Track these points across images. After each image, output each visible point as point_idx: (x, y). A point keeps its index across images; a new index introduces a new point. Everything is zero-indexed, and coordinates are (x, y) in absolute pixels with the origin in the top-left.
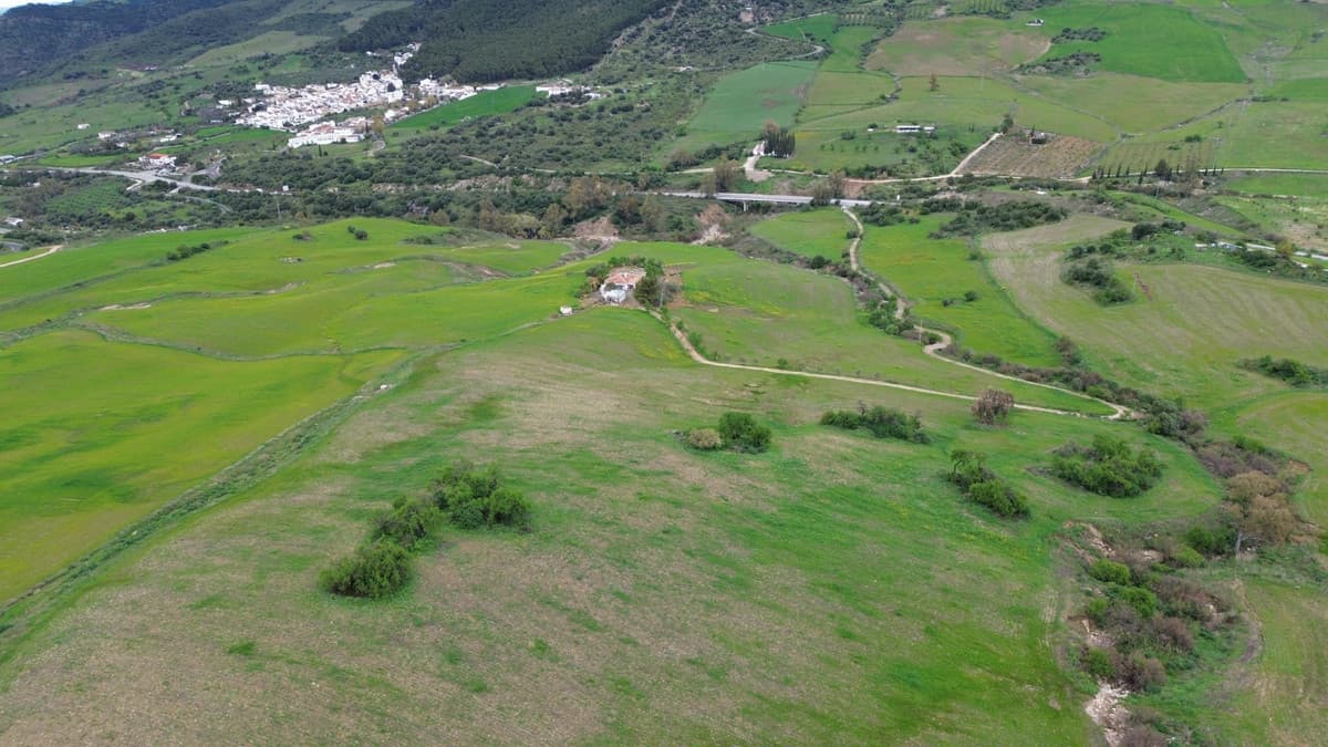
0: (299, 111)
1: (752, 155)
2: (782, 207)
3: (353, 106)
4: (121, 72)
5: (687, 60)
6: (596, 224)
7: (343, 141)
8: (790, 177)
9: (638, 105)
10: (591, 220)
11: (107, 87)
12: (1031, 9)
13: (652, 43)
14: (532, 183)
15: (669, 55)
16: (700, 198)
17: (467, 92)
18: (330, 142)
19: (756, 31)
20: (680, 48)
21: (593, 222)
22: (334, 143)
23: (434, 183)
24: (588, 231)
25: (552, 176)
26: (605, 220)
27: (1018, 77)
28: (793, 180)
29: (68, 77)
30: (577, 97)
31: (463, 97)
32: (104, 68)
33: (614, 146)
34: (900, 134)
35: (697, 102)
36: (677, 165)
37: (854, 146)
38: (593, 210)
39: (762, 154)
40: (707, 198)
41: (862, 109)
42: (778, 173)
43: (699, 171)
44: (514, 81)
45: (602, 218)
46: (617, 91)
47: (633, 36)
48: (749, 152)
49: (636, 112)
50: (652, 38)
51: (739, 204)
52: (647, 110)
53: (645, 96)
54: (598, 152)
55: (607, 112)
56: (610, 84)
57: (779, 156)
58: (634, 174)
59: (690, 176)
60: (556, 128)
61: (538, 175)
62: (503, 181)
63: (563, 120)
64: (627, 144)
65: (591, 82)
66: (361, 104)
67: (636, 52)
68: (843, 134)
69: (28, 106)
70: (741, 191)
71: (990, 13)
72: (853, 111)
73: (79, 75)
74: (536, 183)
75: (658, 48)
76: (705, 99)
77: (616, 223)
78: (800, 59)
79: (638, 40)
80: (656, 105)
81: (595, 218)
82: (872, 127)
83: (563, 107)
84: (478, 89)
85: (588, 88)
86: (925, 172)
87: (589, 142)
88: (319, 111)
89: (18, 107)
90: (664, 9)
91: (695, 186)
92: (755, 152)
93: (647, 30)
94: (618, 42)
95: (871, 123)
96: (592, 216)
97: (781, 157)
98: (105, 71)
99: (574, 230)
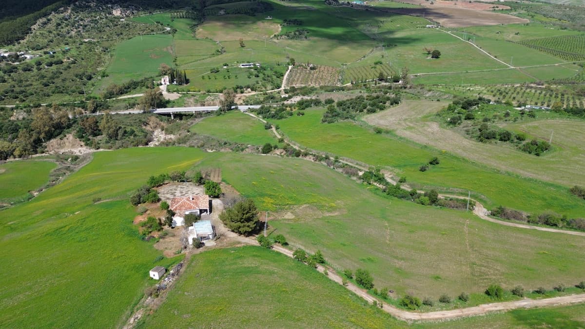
1: (162, 84)
5: (87, 36)
6: (64, 140)
8: (193, 96)
9: (65, 60)
10: (58, 138)
12: (262, 12)
13: (59, 27)
15: (73, 33)
16: (139, 114)
19: (125, 20)
20: (80, 29)
21: (61, 139)
24: (58, 146)
25: (12, 109)
26: (70, 137)
27: (275, 40)
28: (195, 98)
30: (15, 58)
33: (58, 85)
34: (244, 68)
35: (106, 57)
36: (110, 95)
37: (222, 76)
38: (57, 130)
39: (168, 83)
40: (145, 113)
41: (210, 57)
42: (184, 94)
43: (129, 96)
45: (68, 135)
46: (45, 53)
47: (45, 24)
48: (159, 82)
49: (65, 65)
50: (59, 25)
52: (74, 63)
53: (69, 55)
54: (47, 90)
55: (44, 66)
56: (37, 50)
57: (181, 84)
58: (82, 102)
59: (125, 100)
60: (6, 77)
63: (10, 72)
64: (67, 83)
65: (23, 49)
67: (50, 32)
68: (211, 70)
70: (165, 107)
71: (246, 13)
72: (206, 59)
75: (64, 30)
77: (81, 137)
78: (160, 34)
79: (49, 26)
80: (79, 60)
81: (62, 136)
82: (225, 66)
83: (6, 64)
85: (22, 53)
86: (271, 87)
87: (37, 85)
90: (62, 9)
91: (132, 106)
92: (163, 82)
93: (54, 20)
94: (35, 27)
95: (224, 63)
96: (59, 134)
99: (45, 147)
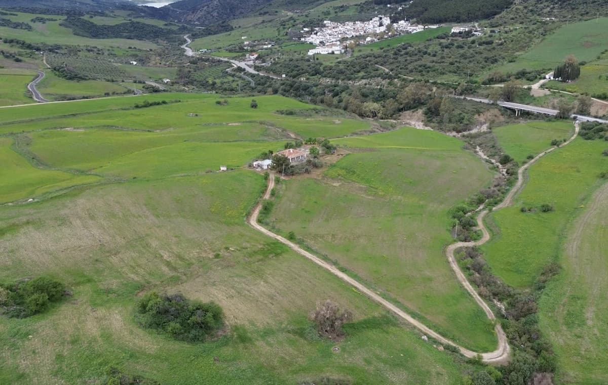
0: (330, 35)
1: (545, 78)
2: (538, 116)
3: (358, 34)
4: (284, 12)
5: (555, 13)
6: (415, 113)
7: (333, 53)
9: (497, 41)
10: (412, 110)
11: (274, 19)
14: (399, 85)
15: (547, 10)
17: (420, 28)
18: (327, 53)
21: (413, 112)
22: (329, 53)
23: (349, 80)
24: (408, 117)
26: (420, 112)
29: (260, 14)
30: (468, 34)
31: (415, 31)
32: (276, 10)
36: (491, 81)
38: (416, 105)
39: (552, 78)
40: (493, 104)
42: (554, 92)
44: (448, 24)
45: (419, 110)
46: (492, 31)
48: (543, 76)
49: (494, 45)
51: (513, 111)
54: (447, 69)
55: (476, 44)
56: (492, 27)
57: (564, 81)
58: (460, 84)
59: (493, 88)
60: (438, 52)
61: (404, 80)
62: (383, 82)
63: (447, 47)
64: (471, 65)
65: (483, 25)
66: (362, 33)
69: (240, 27)
70: (522, 102)
73: (266, 13)
74: (401, 85)
76: (544, 39)
77: (426, 114)
80: (509, 42)
81: (415, 109)
83: (454, 40)
84: (426, 27)
87: (447, 62)
88: (340, 36)
89: (236, 27)
91: (491, 96)
92: (547, 77)
96: (415, 107)
97: (565, 82)
98: (277, 12)
99: (400, 116)
